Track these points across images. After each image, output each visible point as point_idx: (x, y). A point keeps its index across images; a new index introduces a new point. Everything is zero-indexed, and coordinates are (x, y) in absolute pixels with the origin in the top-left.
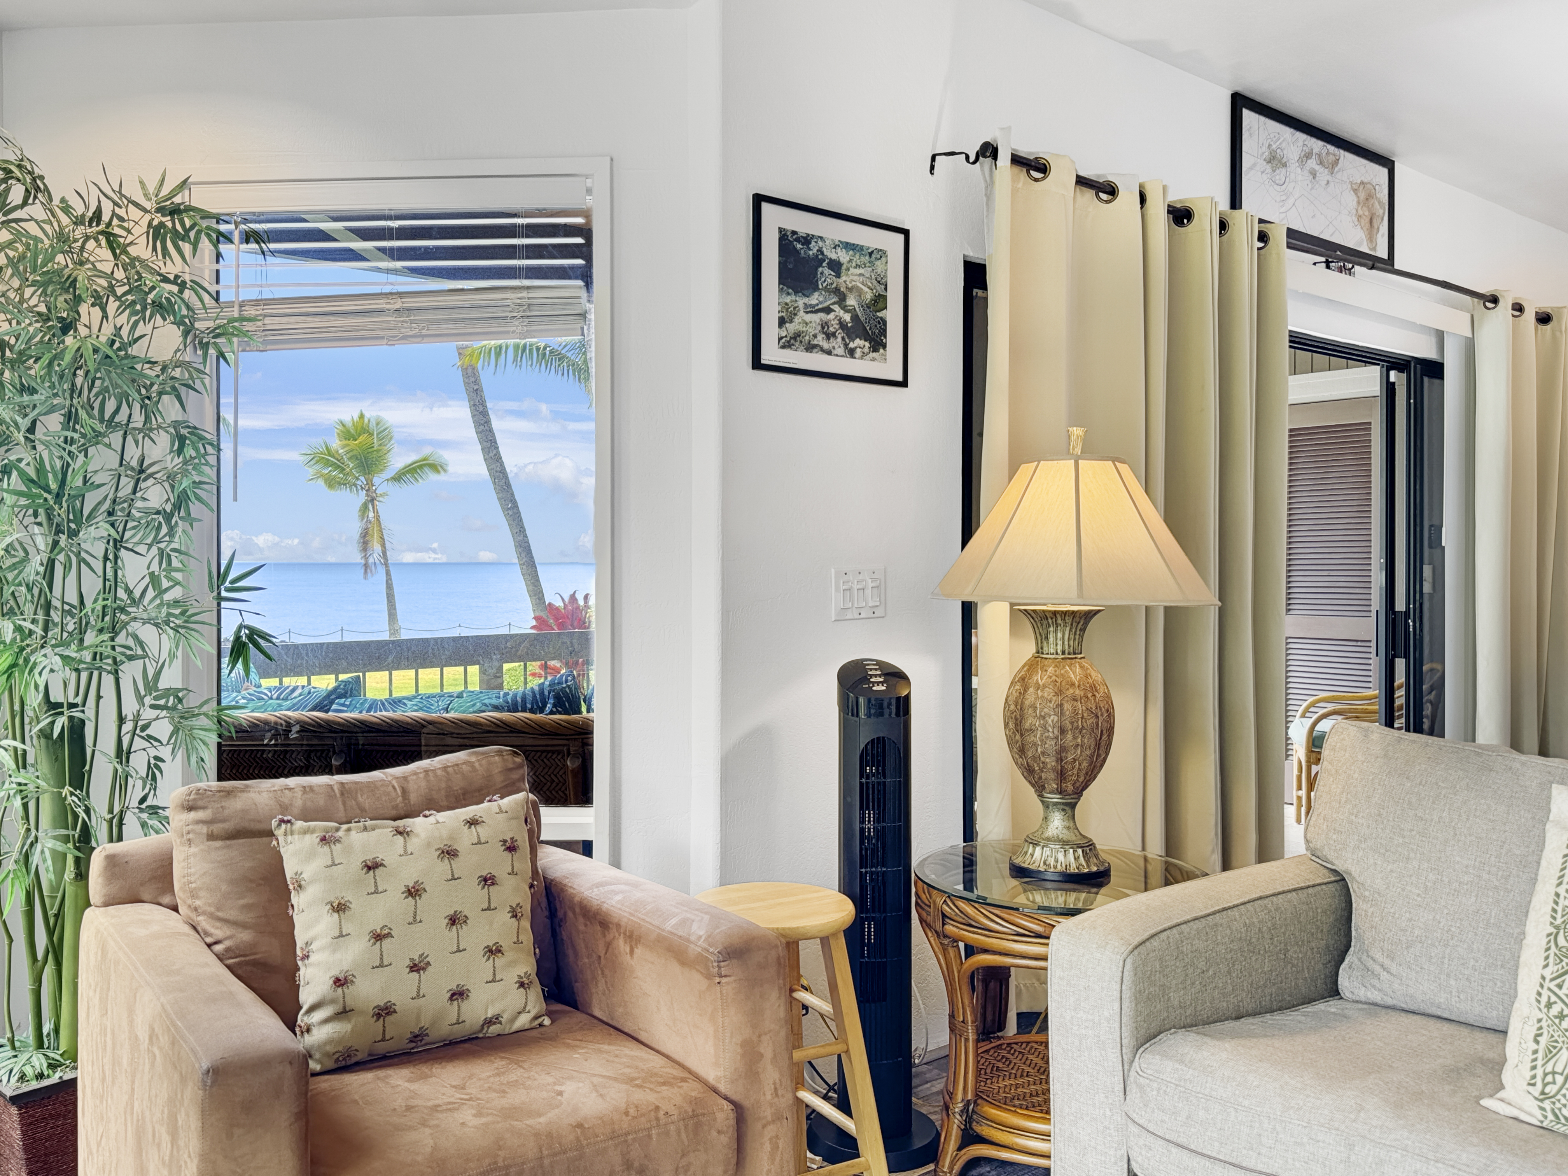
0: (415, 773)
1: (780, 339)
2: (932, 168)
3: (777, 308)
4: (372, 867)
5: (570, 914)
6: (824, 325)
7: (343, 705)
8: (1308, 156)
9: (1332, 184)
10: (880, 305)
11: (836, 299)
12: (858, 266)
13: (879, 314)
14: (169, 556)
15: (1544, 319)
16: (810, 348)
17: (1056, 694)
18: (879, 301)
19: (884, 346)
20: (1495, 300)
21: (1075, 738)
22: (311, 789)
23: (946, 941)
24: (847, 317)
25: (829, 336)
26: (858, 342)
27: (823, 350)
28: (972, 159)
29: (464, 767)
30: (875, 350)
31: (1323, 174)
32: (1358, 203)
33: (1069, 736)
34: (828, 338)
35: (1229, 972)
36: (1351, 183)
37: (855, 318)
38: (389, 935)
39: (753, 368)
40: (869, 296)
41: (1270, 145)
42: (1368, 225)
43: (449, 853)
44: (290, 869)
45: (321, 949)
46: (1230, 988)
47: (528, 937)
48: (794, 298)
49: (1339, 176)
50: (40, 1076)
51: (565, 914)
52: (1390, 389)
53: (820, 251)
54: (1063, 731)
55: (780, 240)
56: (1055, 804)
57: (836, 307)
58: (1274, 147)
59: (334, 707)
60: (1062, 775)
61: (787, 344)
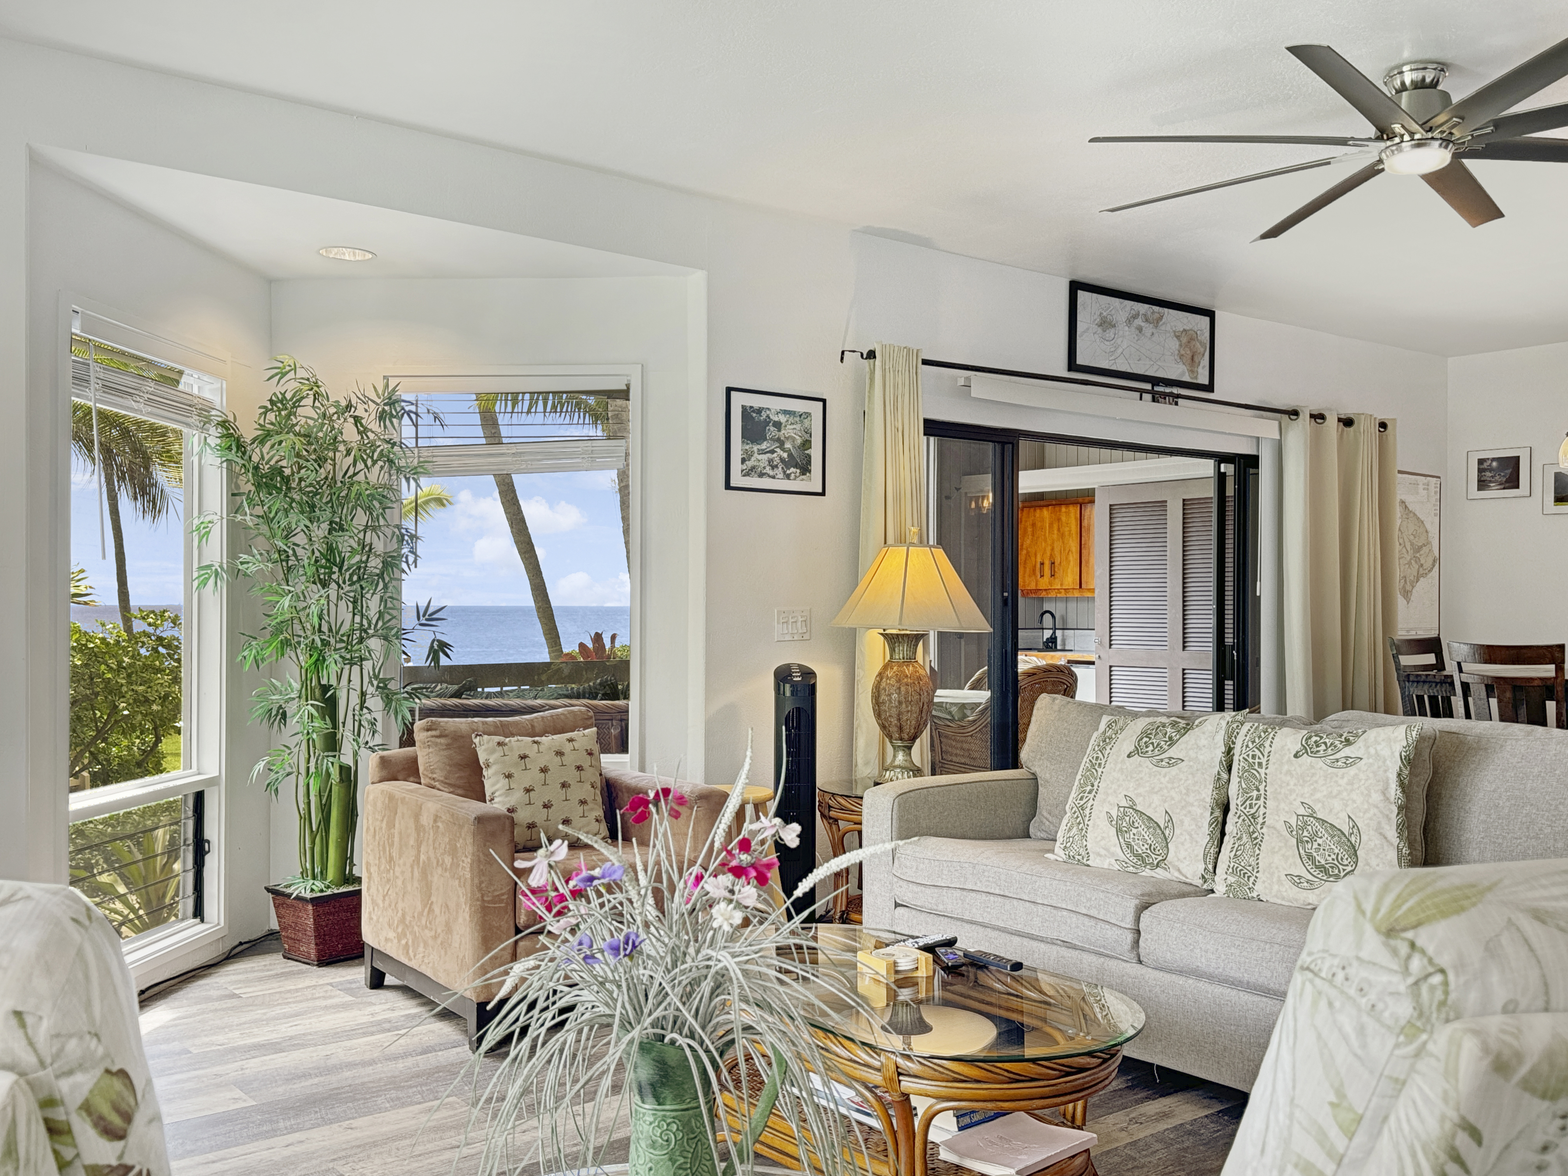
0: (536, 718)
1: (742, 471)
2: (842, 359)
3: (741, 453)
4: (523, 757)
5: (620, 794)
6: (770, 461)
7: (469, 695)
8: (1135, 317)
9: (1156, 335)
10: (807, 446)
11: (778, 445)
12: (792, 424)
13: (806, 452)
14: (386, 600)
15: (1348, 422)
16: (761, 475)
17: (897, 682)
18: (807, 444)
19: (810, 472)
20: (1295, 413)
21: (907, 707)
22: (486, 723)
23: (831, 821)
24: (785, 455)
25: (773, 467)
26: (792, 470)
27: (769, 476)
28: (865, 356)
29: (562, 717)
30: (804, 474)
31: (1148, 329)
32: (1181, 345)
33: (904, 706)
34: (773, 469)
35: (958, 815)
36: (1175, 332)
37: (790, 455)
38: (533, 790)
39: (726, 489)
40: (799, 441)
41: (1101, 314)
42: (1189, 361)
43: (559, 753)
44: (482, 758)
45: (500, 796)
46: (958, 823)
47: (599, 799)
48: (751, 446)
49: (1163, 328)
50: (322, 891)
51: (617, 794)
52: (1221, 478)
53: (768, 416)
54: (900, 703)
55: (743, 412)
56: (899, 746)
57: (778, 450)
58: (1105, 314)
59: (464, 696)
60: (901, 729)
61: (746, 474)
